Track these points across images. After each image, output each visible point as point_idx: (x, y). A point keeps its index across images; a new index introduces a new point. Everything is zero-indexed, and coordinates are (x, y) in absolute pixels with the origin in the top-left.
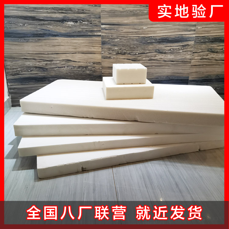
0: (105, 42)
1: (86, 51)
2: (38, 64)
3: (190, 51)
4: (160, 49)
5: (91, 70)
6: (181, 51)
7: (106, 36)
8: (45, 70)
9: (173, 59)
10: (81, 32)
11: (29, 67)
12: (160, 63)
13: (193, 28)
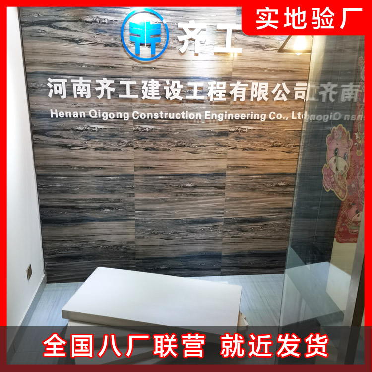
0: (139, 225)
1: (121, 233)
2: (75, 245)
3: (221, 231)
4: (191, 229)
5: (126, 249)
6: (212, 231)
7: (139, 219)
8: (81, 249)
9: (204, 237)
10: (117, 217)
11: (66, 248)
12: (193, 241)
13: (221, 212)
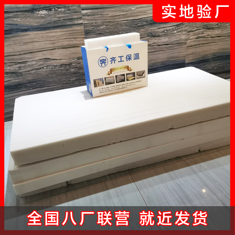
0: (89, 32)
1: (68, 45)
2: (9, 69)
3: (185, 31)
4: (152, 32)
5: (77, 67)
6: (176, 32)
7: (89, 23)
8: (19, 75)
9: (167, 42)
10: (58, 22)
12: (154, 49)
